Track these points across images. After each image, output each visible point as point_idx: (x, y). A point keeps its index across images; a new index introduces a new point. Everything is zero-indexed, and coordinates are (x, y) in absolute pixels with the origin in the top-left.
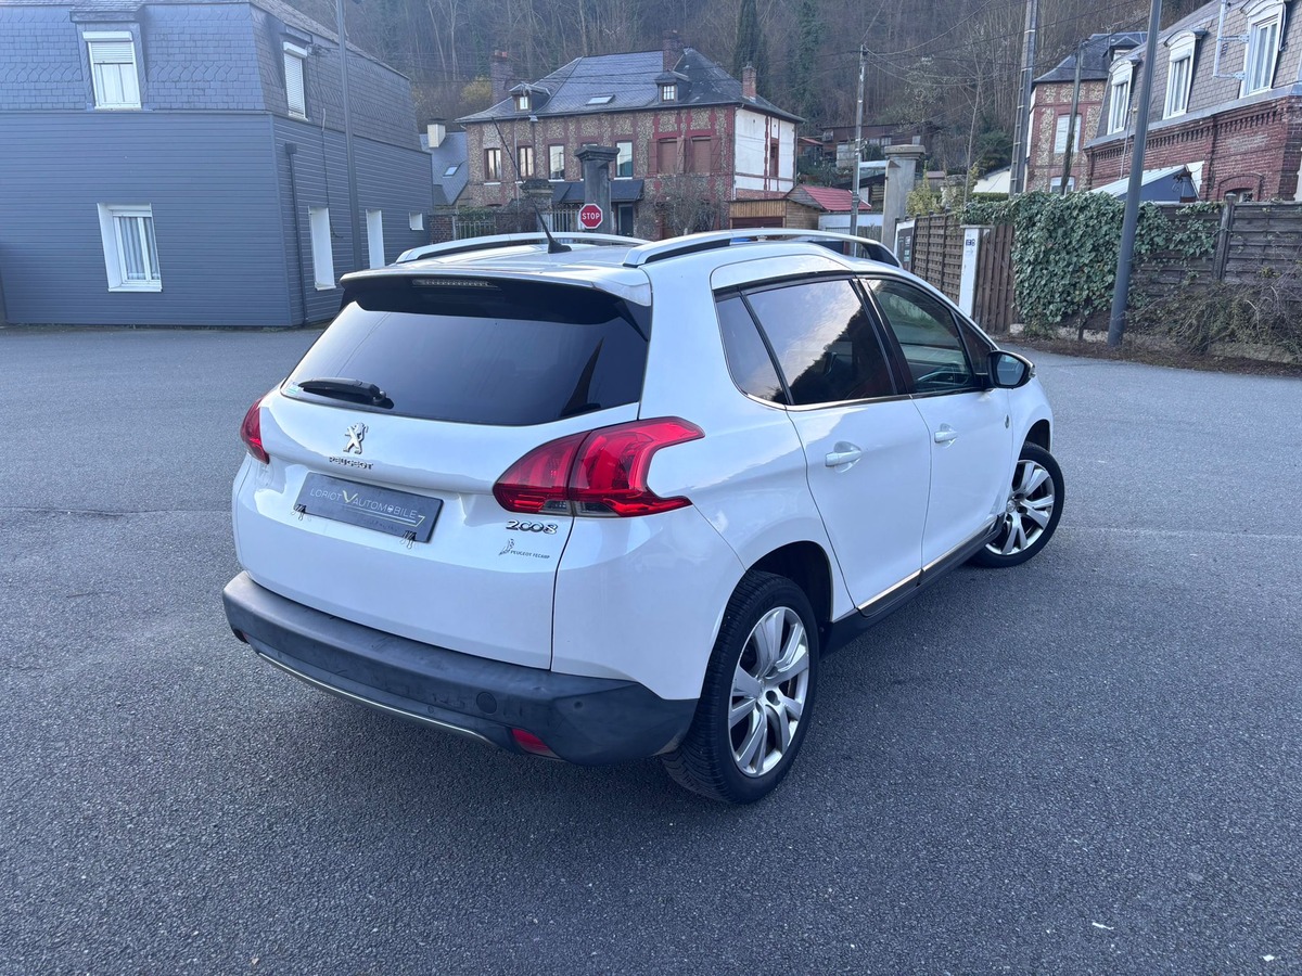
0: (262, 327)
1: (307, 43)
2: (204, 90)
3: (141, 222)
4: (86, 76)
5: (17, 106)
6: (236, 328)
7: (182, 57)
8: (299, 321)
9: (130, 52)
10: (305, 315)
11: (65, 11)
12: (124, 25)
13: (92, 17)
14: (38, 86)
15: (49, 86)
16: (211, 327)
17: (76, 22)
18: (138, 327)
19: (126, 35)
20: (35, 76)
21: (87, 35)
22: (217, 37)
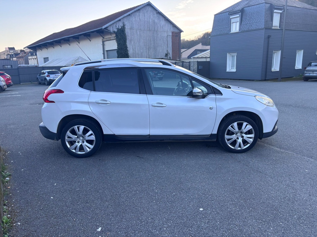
0: (254, 80)
1: (282, 9)
2: (252, 25)
3: (235, 56)
4: (230, 26)
5: (217, 34)
6: (249, 80)
7: (249, 18)
8: (264, 79)
9: (238, 19)
10: (266, 78)
11: (228, 13)
12: (238, 14)
13: (232, 13)
14: (222, 29)
15: (223, 29)
16: (244, 80)
17: (230, 15)
18: (231, 79)
19: (238, 16)
20: (221, 28)
21: (231, 17)
22: (257, 12)
